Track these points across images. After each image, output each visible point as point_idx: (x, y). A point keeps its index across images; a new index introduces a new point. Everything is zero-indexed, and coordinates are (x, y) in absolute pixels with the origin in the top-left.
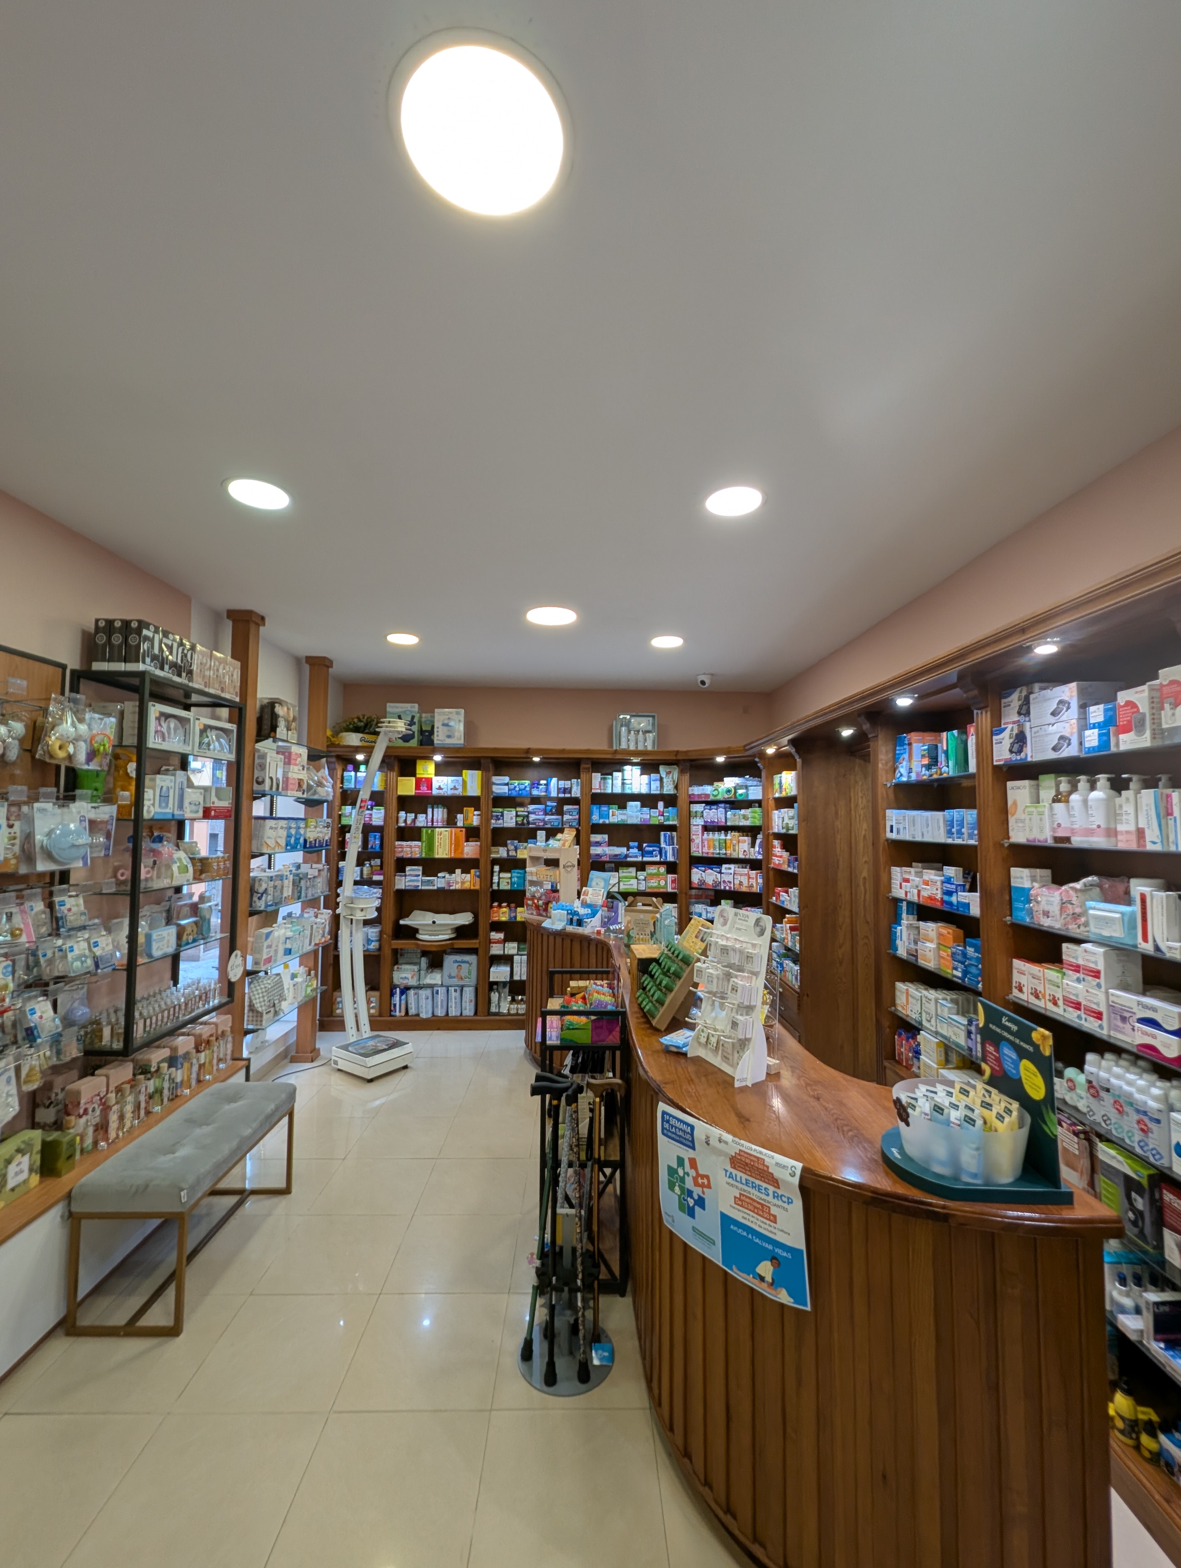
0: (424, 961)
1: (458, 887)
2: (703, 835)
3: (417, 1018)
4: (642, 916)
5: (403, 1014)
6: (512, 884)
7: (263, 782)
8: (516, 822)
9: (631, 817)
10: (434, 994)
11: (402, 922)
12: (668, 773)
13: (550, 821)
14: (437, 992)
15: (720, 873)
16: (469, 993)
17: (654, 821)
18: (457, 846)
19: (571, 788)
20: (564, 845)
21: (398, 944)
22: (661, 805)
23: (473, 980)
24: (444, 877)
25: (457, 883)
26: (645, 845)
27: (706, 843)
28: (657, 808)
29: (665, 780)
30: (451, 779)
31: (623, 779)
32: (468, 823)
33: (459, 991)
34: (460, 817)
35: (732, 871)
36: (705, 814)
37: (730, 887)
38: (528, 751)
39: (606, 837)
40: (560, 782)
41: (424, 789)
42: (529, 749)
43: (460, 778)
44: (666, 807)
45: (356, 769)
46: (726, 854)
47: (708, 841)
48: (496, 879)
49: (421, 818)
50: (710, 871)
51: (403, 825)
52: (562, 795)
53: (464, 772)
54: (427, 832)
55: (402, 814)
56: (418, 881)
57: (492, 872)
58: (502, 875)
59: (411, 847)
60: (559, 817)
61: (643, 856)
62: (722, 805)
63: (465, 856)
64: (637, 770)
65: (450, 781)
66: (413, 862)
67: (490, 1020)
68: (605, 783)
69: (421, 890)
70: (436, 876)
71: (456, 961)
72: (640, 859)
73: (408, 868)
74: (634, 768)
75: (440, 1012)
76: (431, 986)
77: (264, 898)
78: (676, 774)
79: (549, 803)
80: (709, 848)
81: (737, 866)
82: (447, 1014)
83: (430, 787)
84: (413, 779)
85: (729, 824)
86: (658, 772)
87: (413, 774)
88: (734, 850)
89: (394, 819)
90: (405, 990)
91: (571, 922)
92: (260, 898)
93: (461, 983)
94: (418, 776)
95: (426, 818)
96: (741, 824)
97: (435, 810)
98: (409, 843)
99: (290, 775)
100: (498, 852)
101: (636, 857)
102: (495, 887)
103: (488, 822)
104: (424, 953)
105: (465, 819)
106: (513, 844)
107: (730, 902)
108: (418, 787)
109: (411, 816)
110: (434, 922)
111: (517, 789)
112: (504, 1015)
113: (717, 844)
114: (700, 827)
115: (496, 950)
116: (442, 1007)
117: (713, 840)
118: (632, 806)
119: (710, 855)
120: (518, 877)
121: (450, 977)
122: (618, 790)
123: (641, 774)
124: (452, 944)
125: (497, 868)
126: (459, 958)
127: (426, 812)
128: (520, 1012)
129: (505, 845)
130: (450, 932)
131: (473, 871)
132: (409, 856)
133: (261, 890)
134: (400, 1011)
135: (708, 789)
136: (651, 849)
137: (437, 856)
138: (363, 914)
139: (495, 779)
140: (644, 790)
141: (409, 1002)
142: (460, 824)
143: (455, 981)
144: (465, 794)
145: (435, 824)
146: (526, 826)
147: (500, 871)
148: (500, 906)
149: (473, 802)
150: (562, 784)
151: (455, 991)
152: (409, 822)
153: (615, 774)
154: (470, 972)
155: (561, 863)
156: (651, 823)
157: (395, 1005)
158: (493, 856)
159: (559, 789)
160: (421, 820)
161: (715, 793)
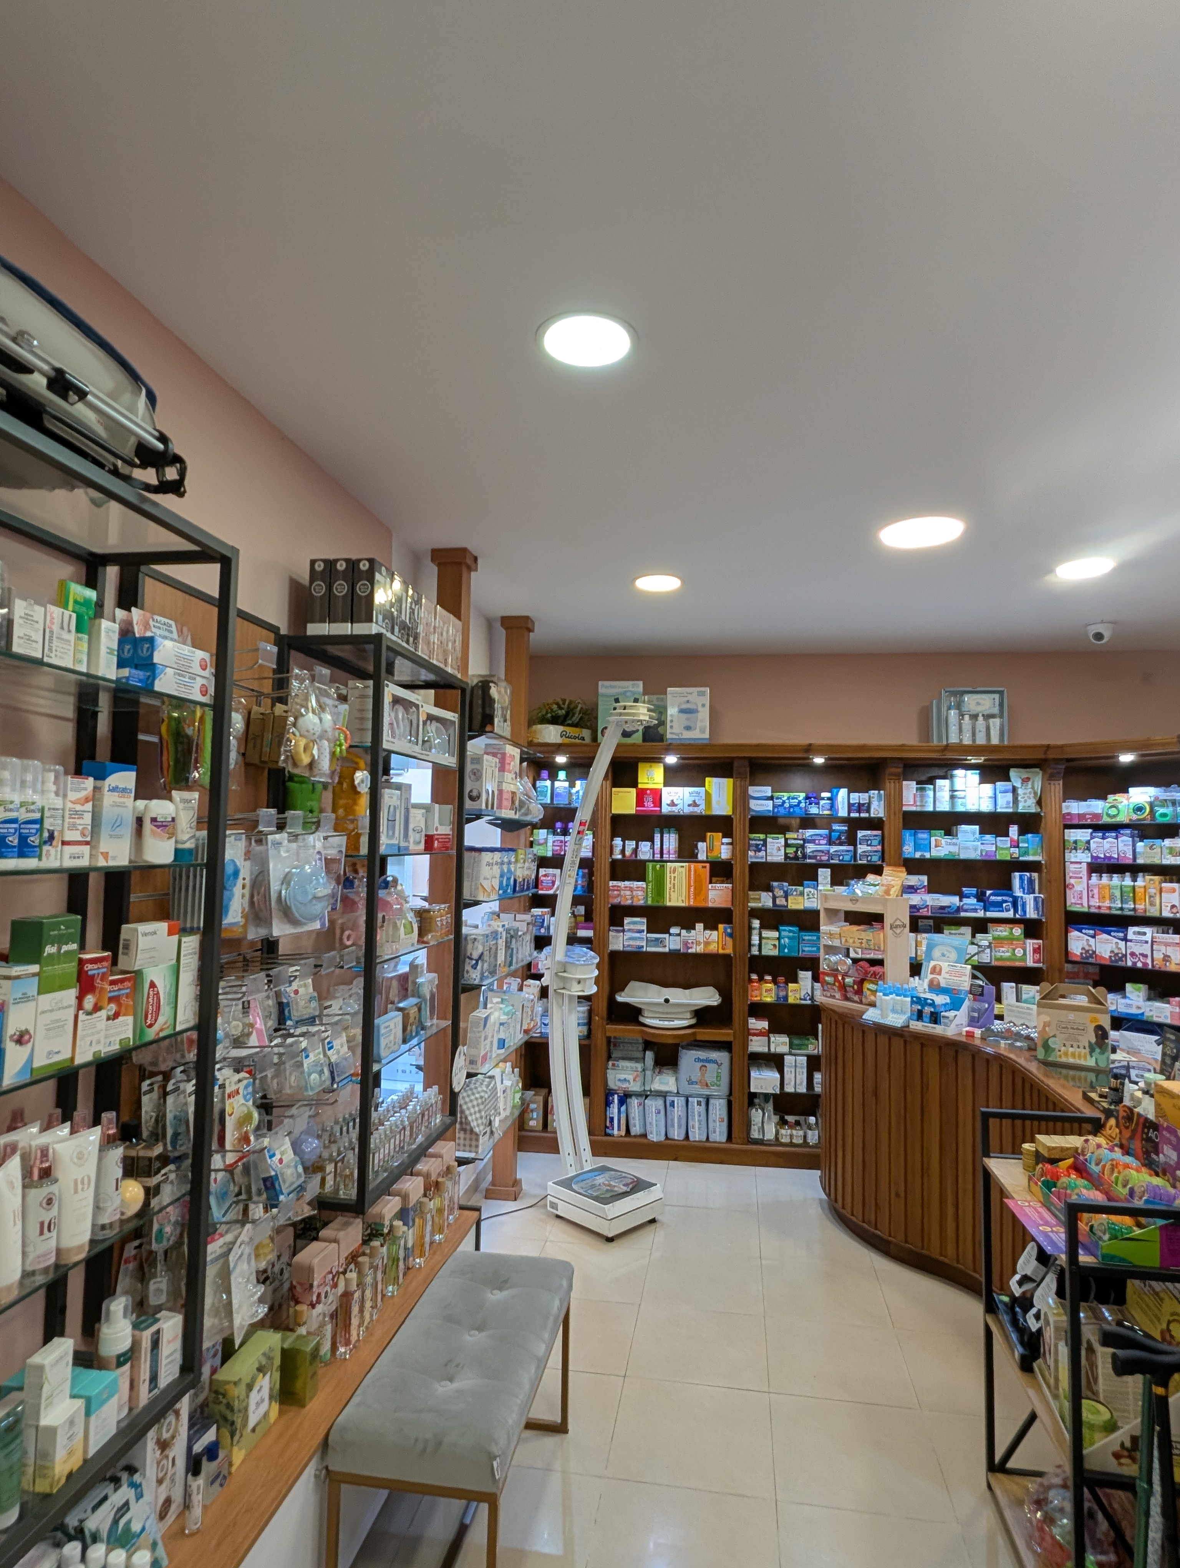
0: (650, 1055)
1: (699, 949)
2: (1089, 878)
3: (643, 1140)
4: (1071, 1016)
5: (623, 1133)
6: (781, 947)
7: (479, 797)
8: (786, 854)
9: (967, 848)
10: (668, 1106)
11: (620, 999)
12: (1025, 780)
13: (837, 854)
14: (672, 1104)
15: (1125, 939)
16: (719, 1108)
17: (1004, 855)
18: (699, 890)
19: (869, 804)
20: (887, 892)
21: (616, 1030)
22: (1014, 830)
23: (724, 1088)
24: (679, 935)
25: (698, 943)
26: (988, 892)
27: (1096, 891)
28: (1008, 836)
29: (1020, 791)
30: (688, 790)
31: (953, 791)
32: (713, 855)
33: (703, 1104)
34: (702, 846)
35: (1148, 937)
36: (1093, 845)
37: (1145, 964)
38: (810, 749)
39: (925, 879)
40: (852, 795)
41: (649, 806)
42: (810, 745)
43: (701, 790)
44: (1022, 832)
45: (553, 777)
46: (1134, 909)
47: (1101, 888)
48: (755, 940)
49: (645, 848)
50: (1105, 936)
51: (620, 857)
52: (854, 815)
53: (707, 779)
54: (654, 868)
55: (618, 841)
56: (641, 939)
57: (750, 928)
58: (766, 933)
59: (631, 889)
60: (851, 848)
61: (986, 909)
62: (1128, 831)
63: (710, 905)
64: (973, 777)
65: (687, 795)
66: (633, 911)
67: (751, 1151)
68: (922, 797)
69: (647, 953)
70: (667, 932)
71: (698, 1060)
72: (981, 914)
73: (627, 920)
74: (969, 772)
75: (677, 1134)
76: (663, 1095)
77: (479, 967)
78: (1038, 784)
79: (836, 827)
80: (1102, 898)
81: (1155, 929)
82: (687, 1137)
83: (658, 801)
84: (634, 790)
85: (1140, 861)
86: (1008, 779)
87: (634, 784)
88: (1152, 904)
89: (608, 849)
90: (625, 1098)
91: (920, 1016)
92: (474, 967)
93: (706, 1092)
94: (640, 786)
95: (652, 847)
96: (1165, 862)
97: (666, 836)
98: (627, 883)
99: (505, 787)
100: (759, 900)
101: (975, 910)
102: (755, 951)
103: (745, 855)
104: (648, 1045)
105: (710, 849)
106: (781, 888)
107: (1143, 987)
108: (640, 802)
109: (631, 845)
110: (667, 1001)
111: (787, 805)
112: (768, 1144)
113: (1117, 893)
114: (1084, 866)
115: (757, 1045)
116: (680, 1126)
117: (1110, 887)
118: (966, 832)
119: (1104, 911)
120: (789, 938)
121: (691, 1082)
122: (944, 806)
123: (981, 783)
124: (694, 1034)
125: (756, 923)
126: (702, 1054)
127: (652, 840)
128: (794, 1141)
129: (769, 889)
130: (688, 1015)
131: (721, 927)
132: (629, 902)
133: (475, 956)
134: (619, 1129)
135: (1096, 806)
136: (999, 898)
137: (668, 904)
138: (579, 987)
139: (753, 791)
140: (986, 807)
141: (631, 1116)
142: (702, 856)
143: (697, 1089)
144: (708, 813)
145: (666, 857)
146: (800, 861)
147: (763, 927)
148: (761, 979)
149: (723, 824)
150: (855, 797)
151: (699, 1103)
152: (628, 853)
153: (939, 782)
154: (718, 1077)
155: (888, 921)
156: (998, 858)
157: (612, 1119)
158: (752, 905)
159: (850, 805)
160: (645, 851)
161: (1113, 812)
